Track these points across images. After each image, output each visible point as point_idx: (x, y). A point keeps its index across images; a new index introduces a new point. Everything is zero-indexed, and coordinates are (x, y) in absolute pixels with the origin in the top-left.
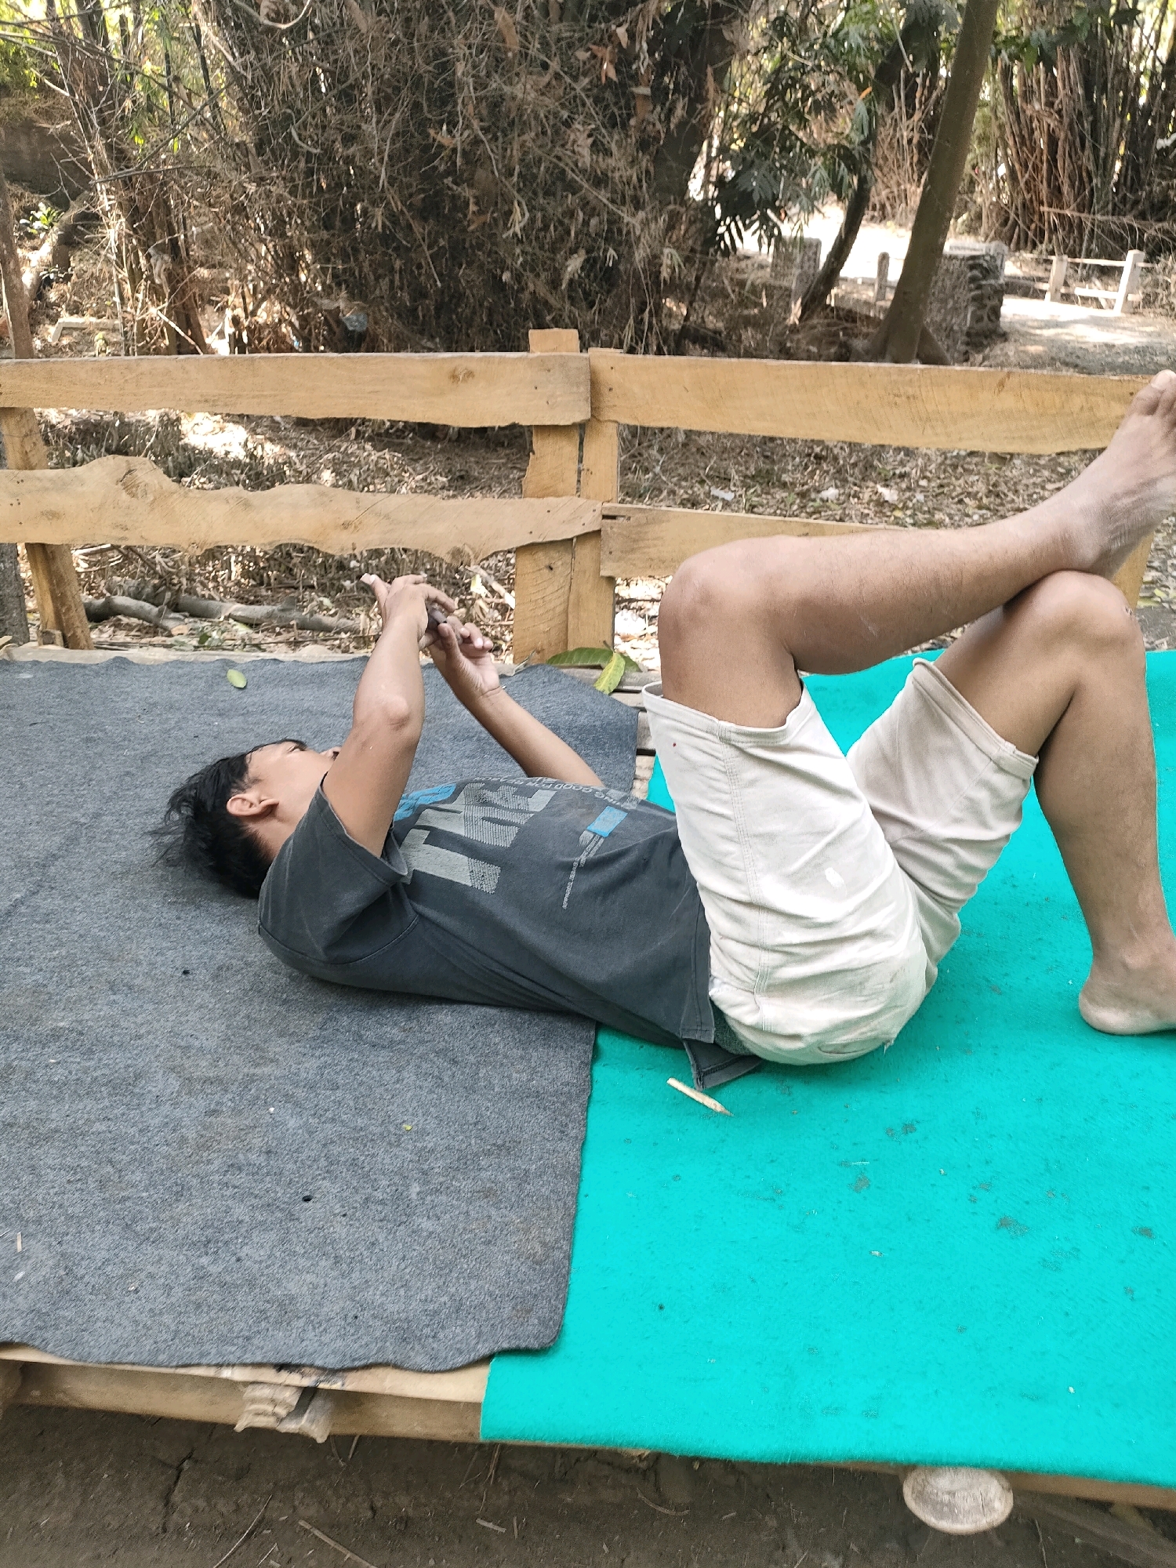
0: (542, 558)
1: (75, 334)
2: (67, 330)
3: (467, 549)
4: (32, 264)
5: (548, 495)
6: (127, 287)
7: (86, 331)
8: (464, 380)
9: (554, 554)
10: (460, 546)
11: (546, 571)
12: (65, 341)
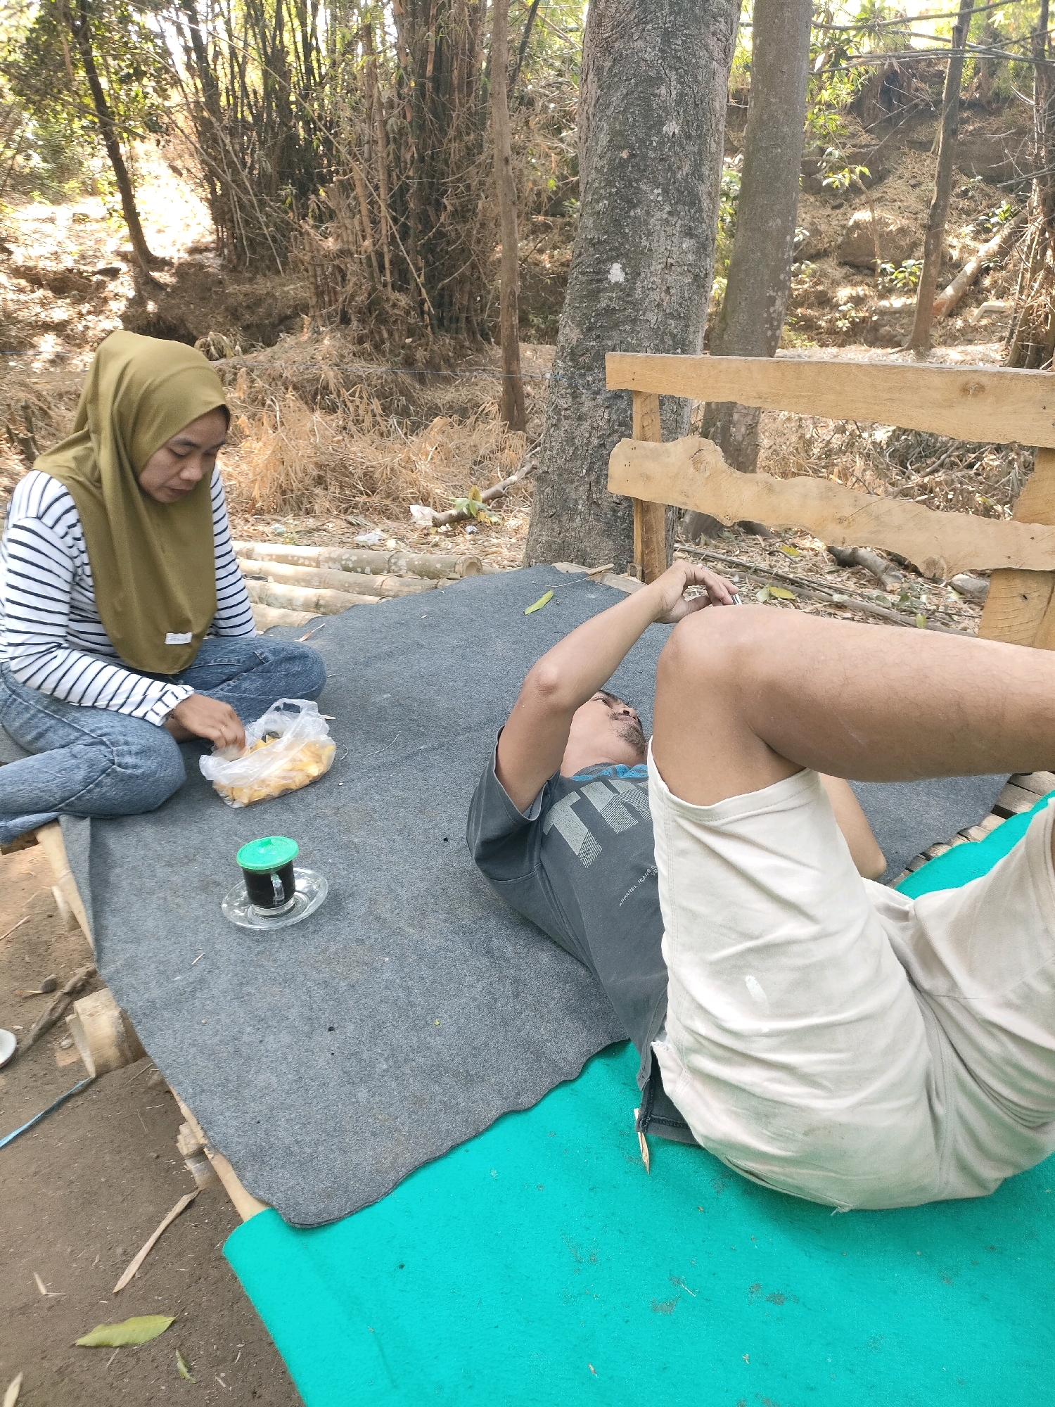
0: (1019, 585)
1: (994, 316)
2: (988, 312)
3: (942, 562)
4: (979, 254)
5: (1034, 521)
6: (1028, 275)
7: (1005, 314)
8: (975, 395)
9: (1032, 584)
10: (936, 557)
11: (1020, 600)
12: (984, 322)
